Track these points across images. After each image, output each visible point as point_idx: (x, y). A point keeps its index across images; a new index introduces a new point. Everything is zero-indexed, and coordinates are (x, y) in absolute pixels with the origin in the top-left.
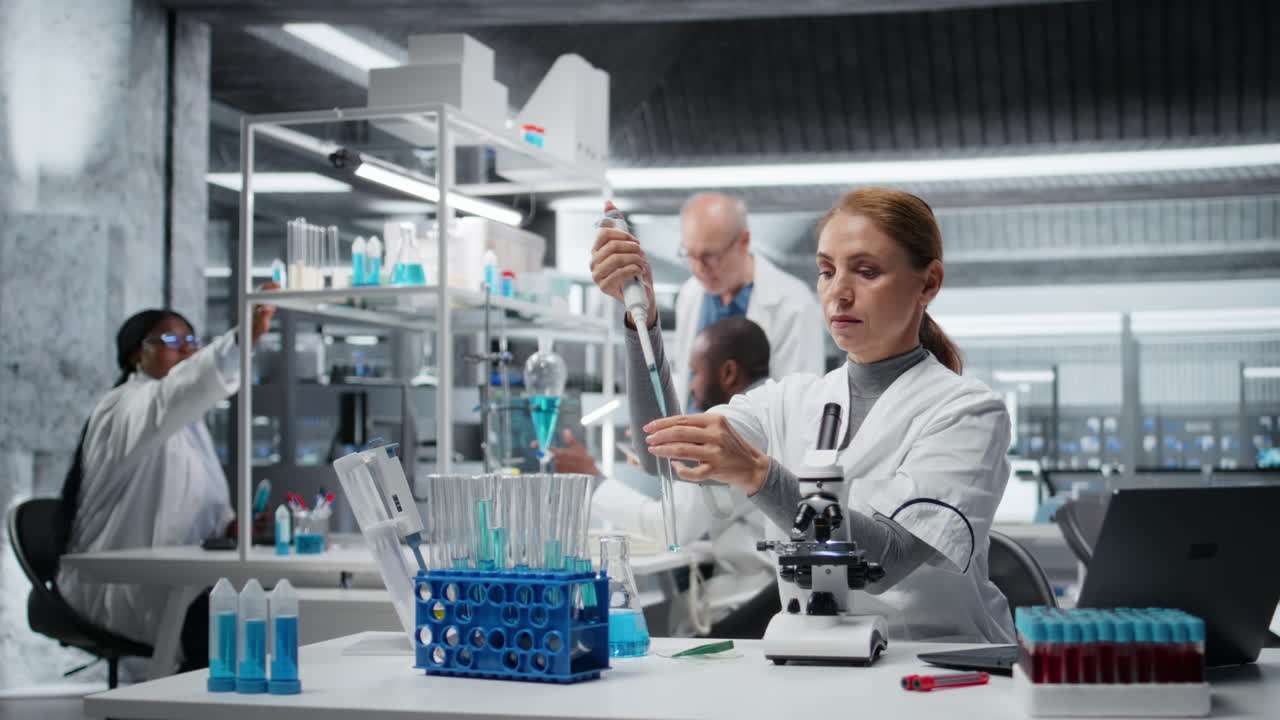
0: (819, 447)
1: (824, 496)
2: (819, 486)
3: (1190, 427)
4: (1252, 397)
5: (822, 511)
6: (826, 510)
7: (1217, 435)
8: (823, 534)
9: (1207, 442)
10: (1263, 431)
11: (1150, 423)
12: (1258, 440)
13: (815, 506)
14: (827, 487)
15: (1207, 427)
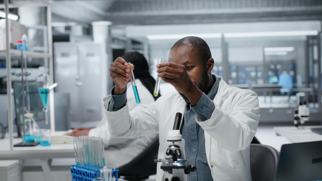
0: (174, 129)
1: (175, 146)
2: (173, 143)
3: (248, 69)
4: (267, 59)
5: (174, 151)
6: (176, 151)
7: (256, 71)
8: (175, 159)
9: (253, 74)
10: (272, 70)
11: (234, 68)
12: (270, 73)
13: (172, 150)
14: (176, 143)
15: (253, 69)
